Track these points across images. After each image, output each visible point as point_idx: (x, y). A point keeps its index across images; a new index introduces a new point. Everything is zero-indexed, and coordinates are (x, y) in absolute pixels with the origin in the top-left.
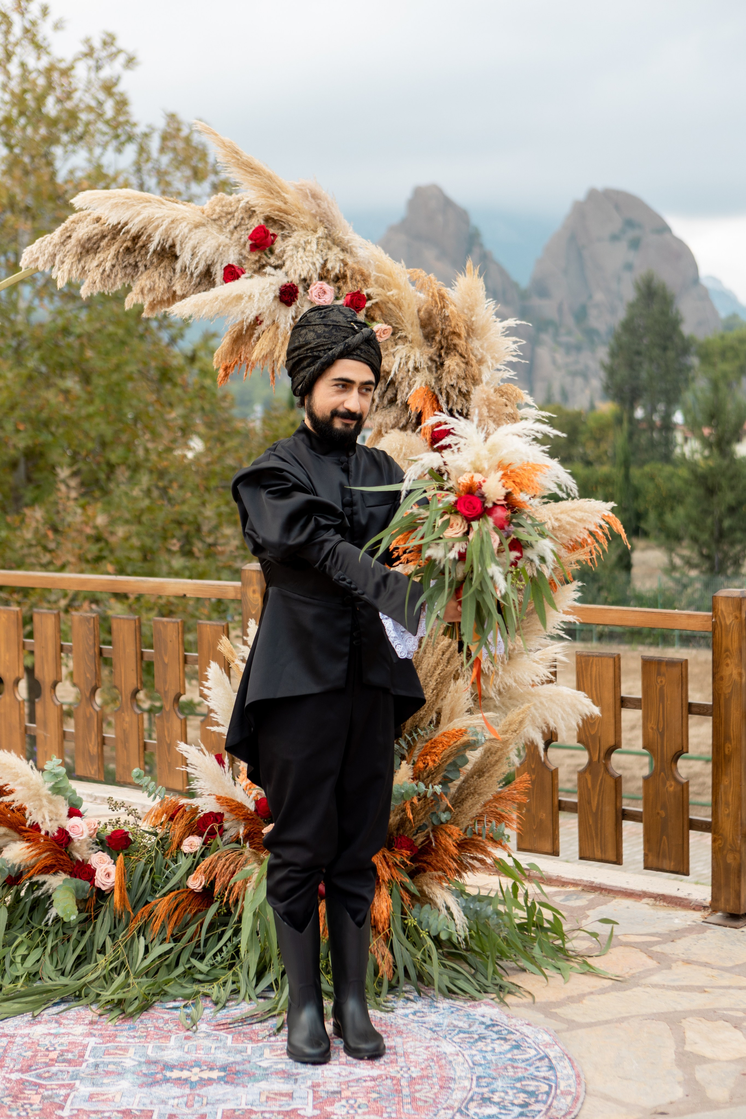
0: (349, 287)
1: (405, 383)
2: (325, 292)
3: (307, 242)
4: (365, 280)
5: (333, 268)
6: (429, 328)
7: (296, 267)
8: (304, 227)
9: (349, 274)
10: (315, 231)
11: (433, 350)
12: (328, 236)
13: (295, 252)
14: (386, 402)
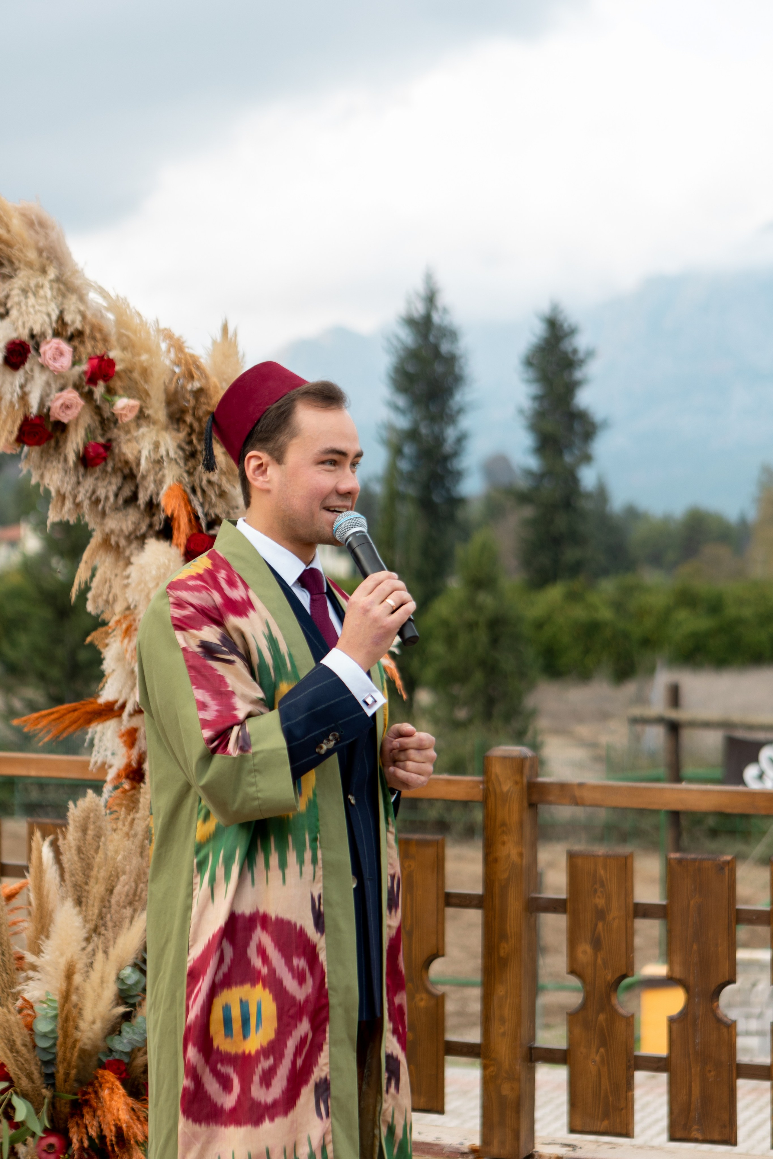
0: (88, 348)
1: (151, 478)
2: (61, 354)
3: (39, 286)
4: (105, 340)
5: (73, 322)
6: (175, 407)
7: (26, 318)
8: (30, 265)
9: (87, 331)
10: (44, 271)
11: (182, 435)
12: (58, 280)
13: (22, 298)
14: (120, 501)
